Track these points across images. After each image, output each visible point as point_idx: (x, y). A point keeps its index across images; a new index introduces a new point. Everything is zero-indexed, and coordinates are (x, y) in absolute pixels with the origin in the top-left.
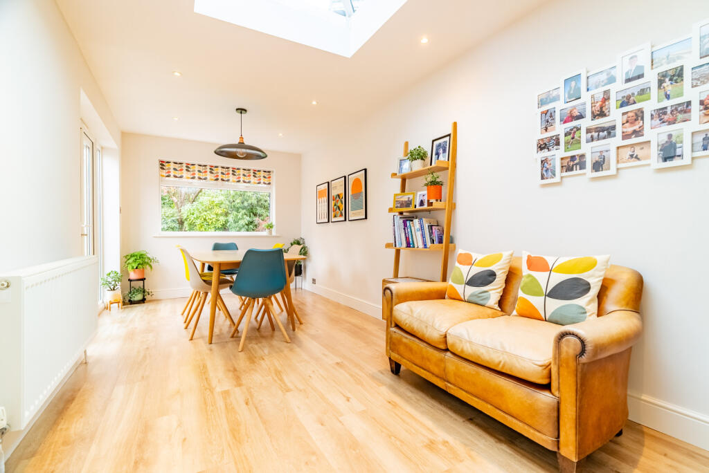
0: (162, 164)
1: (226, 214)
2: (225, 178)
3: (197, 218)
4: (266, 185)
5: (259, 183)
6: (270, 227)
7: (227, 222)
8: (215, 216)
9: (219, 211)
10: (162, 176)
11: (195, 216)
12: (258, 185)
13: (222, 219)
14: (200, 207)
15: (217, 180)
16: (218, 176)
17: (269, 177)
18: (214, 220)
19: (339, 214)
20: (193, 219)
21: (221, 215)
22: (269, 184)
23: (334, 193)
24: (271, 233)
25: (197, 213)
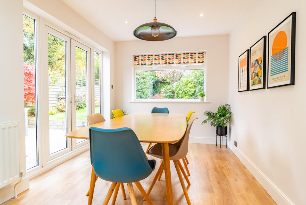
0: (135, 57)
1: (195, 87)
2: (171, 61)
3: (180, 90)
4: (200, 64)
5: (195, 62)
6: (203, 95)
7: (195, 92)
8: (189, 89)
9: (191, 85)
10: (135, 65)
11: (179, 89)
12: (195, 64)
13: (193, 90)
14: (181, 83)
15: (166, 63)
16: (166, 61)
17: (203, 57)
18: (188, 90)
19: (257, 82)
20: (178, 90)
21: (192, 88)
22: (203, 62)
23: (253, 60)
24: (203, 100)
25: (179, 88)
